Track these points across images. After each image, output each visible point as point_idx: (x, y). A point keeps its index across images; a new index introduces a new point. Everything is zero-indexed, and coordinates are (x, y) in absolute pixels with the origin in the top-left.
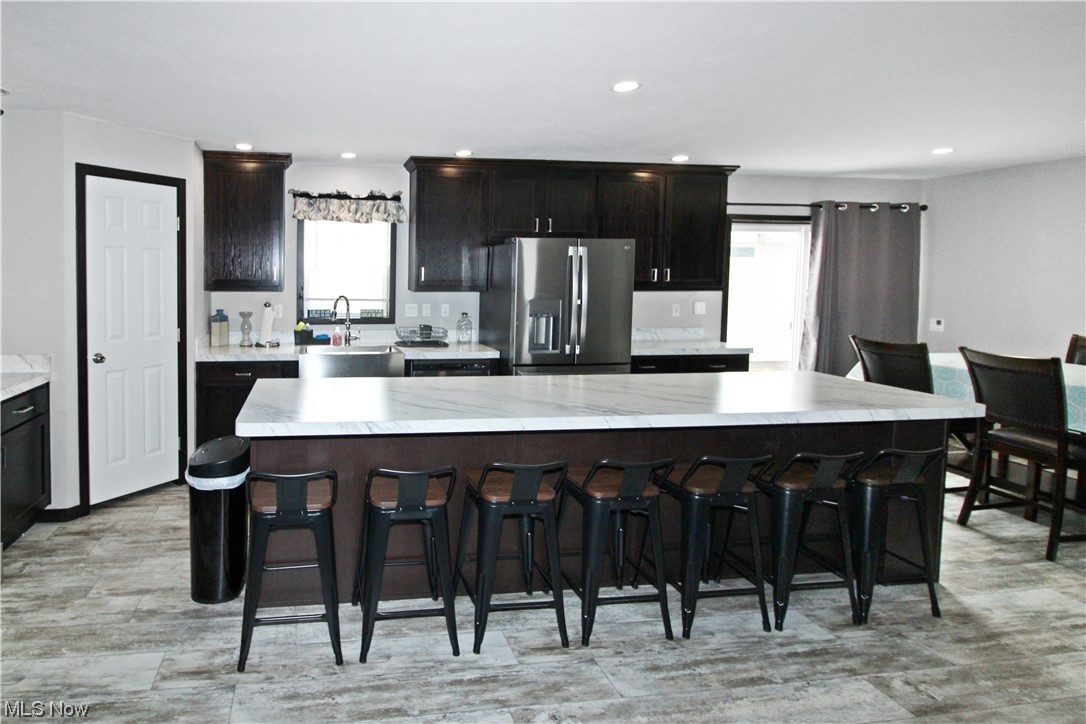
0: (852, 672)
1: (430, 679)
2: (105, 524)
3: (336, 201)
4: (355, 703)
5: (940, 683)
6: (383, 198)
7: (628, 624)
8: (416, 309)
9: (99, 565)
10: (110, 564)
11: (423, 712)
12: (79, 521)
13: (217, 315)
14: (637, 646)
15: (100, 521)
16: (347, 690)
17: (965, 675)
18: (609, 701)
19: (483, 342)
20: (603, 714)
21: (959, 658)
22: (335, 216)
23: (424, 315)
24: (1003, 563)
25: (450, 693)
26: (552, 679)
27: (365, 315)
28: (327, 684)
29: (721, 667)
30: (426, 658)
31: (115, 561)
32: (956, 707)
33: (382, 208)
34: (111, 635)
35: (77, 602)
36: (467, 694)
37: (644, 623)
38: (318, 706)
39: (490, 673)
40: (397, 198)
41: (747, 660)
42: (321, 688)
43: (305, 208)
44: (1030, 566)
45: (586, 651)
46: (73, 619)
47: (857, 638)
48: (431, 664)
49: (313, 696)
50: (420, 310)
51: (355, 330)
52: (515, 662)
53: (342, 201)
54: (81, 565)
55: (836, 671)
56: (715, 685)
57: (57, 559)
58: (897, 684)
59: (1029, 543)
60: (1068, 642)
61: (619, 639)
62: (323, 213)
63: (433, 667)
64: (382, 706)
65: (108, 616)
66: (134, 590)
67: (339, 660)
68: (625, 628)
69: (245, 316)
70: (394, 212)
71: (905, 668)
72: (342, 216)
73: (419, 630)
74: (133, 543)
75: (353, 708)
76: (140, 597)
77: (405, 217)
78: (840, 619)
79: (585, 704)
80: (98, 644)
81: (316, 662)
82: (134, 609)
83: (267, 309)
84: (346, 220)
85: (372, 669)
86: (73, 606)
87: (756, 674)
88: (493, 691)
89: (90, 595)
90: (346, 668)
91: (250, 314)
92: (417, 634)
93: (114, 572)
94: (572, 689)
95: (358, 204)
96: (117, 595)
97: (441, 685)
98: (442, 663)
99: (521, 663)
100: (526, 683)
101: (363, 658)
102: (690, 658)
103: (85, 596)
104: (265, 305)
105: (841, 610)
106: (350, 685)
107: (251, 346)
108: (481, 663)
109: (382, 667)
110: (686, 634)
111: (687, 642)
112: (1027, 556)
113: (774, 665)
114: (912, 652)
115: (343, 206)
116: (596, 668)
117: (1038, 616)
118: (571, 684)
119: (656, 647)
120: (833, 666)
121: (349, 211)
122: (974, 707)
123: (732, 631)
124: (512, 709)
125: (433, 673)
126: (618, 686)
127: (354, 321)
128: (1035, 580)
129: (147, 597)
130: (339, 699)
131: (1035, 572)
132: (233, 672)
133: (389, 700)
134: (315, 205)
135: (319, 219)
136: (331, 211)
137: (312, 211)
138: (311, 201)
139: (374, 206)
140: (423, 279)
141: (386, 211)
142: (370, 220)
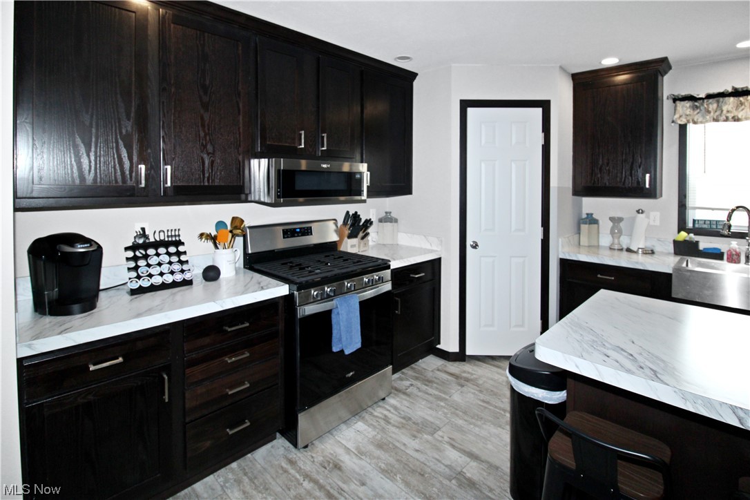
2: (472, 374)
3: (732, 99)
9: (453, 410)
10: (461, 413)
12: (457, 364)
13: (587, 218)
15: (470, 371)
22: (730, 115)
31: (465, 413)
34: (433, 485)
35: (425, 436)
43: (688, 112)
46: (417, 451)
53: (741, 99)
54: (442, 404)
57: (431, 391)
62: (714, 115)
65: (439, 464)
66: (467, 450)
69: (616, 221)
72: (741, 115)
74: (483, 401)
76: (468, 459)
80: (421, 488)
82: (459, 469)
83: (640, 215)
84: (748, 118)
86: (421, 439)
89: (436, 435)
91: (620, 220)
93: (460, 422)
96: (453, 447)
103: (432, 434)
104: (638, 211)
107: (622, 250)
115: (742, 104)
129: (474, 464)
134: (702, 108)
135: (707, 121)
136: (725, 112)
137: (698, 113)
138: (696, 104)
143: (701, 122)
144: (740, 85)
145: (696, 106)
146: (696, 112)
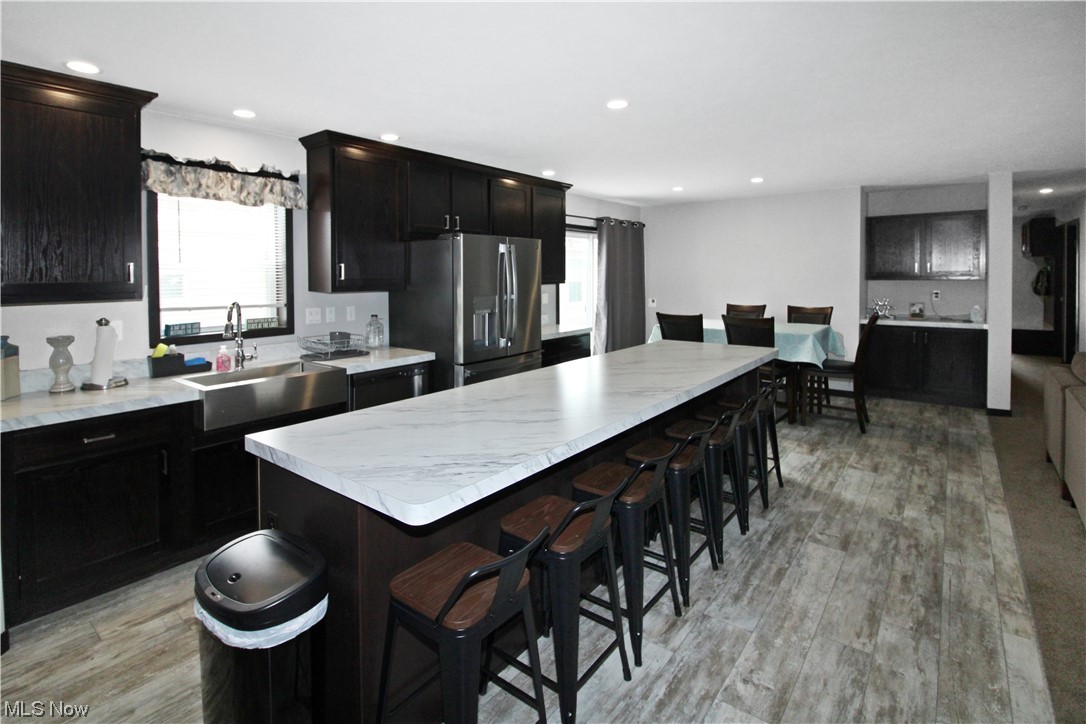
3: (212, 172)
6: (279, 176)
8: (321, 314)
19: (394, 344)
22: (211, 193)
23: (328, 321)
27: (253, 327)
33: (277, 188)
40: (294, 178)
43: (163, 177)
50: (324, 316)
51: (249, 346)
53: (221, 174)
62: (192, 186)
69: (60, 342)
70: (292, 194)
72: (221, 193)
77: (303, 202)
84: (229, 199)
91: (70, 340)
95: (243, 180)
104: (100, 323)
107: (73, 391)
115: (222, 181)
121: (233, 189)
127: (246, 335)
134: (178, 175)
135: (184, 195)
136: (204, 186)
137: (172, 182)
138: (172, 168)
139: (266, 185)
140: (343, 278)
141: (283, 193)
142: (259, 202)
143: (177, 195)
144: (223, 158)
145: (171, 171)
146: (170, 180)
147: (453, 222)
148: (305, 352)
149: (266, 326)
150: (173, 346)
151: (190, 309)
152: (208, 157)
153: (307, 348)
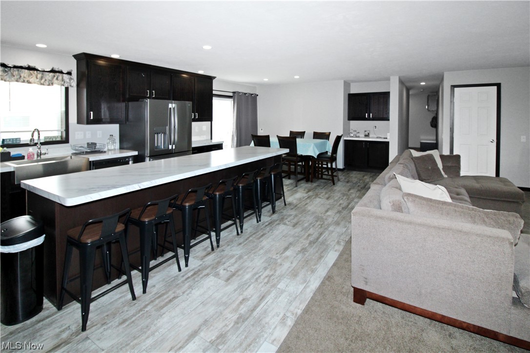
0: (279, 224)
1: (177, 283)
3: (26, 71)
4: (155, 306)
5: (293, 219)
6: (61, 72)
7: (225, 237)
8: (82, 134)
11: (183, 293)
14: (232, 241)
16: (148, 305)
17: (296, 216)
18: (235, 257)
19: (121, 148)
20: (236, 261)
21: (293, 213)
22: (26, 80)
23: (87, 137)
24: (290, 190)
25: (188, 282)
26: (216, 261)
27: (48, 140)
28: (136, 308)
29: (254, 236)
30: (169, 279)
32: (298, 222)
33: (60, 78)
36: (194, 279)
37: (229, 235)
38: (139, 317)
39: (196, 270)
40: (69, 73)
41: (258, 232)
42: (135, 311)
43: (1, 73)
44: (294, 189)
45: (219, 249)
47: (275, 216)
48: (173, 279)
49: (134, 315)
50: (85, 135)
51: (44, 149)
52: (201, 263)
53: (31, 72)
55: (276, 225)
56: (255, 240)
58: (287, 223)
59: (292, 184)
60: (307, 202)
61: (226, 241)
62: (16, 77)
63: (174, 279)
64: (167, 300)
67: (134, 298)
68: (225, 238)
70: (68, 81)
71: (287, 219)
72: (31, 80)
73: (159, 272)
75: (155, 308)
77: (74, 84)
78: (269, 214)
79: (230, 261)
81: (122, 306)
84: (35, 83)
85: (151, 293)
87: (262, 234)
88: (202, 274)
90: (139, 299)
92: (159, 273)
94: (223, 260)
95: (42, 74)
97: (183, 282)
98: (177, 276)
99: (203, 262)
100: (209, 266)
101: (144, 292)
102: (246, 237)
105: (269, 211)
106: (147, 303)
108: (191, 269)
109: (155, 290)
110: (242, 232)
111: (242, 234)
112: (292, 187)
113: (264, 230)
114: (286, 215)
115: (31, 74)
116: (225, 252)
117: (300, 199)
118: (222, 259)
119: (236, 239)
120: (275, 225)
121: (37, 78)
122: (301, 221)
123: (251, 227)
124: (211, 275)
125: (176, 281)
126: (234, 253)
127: (42, 144)
128: (296, 192)
130: (146, 309)
131: (296, 190)
132: (80, 334)
133: (168, 297)
134: (9, 72)
135: (12, 81)
136: (22, 77)
137: (6, 75)
138: (6, 69)
139: (54, 76)
140: (92, 118)
141: (63, 80)
142: (51, 84)
143: (8, 81)
144: (32, 65)
145: (6, 71)
146: (5, 74)
147: (151, 94)
148: (74, 152)
149: (54, 140)
150: (5, 148)
151: (15, 132)
152: (25, 64)
153: (76, 150)
